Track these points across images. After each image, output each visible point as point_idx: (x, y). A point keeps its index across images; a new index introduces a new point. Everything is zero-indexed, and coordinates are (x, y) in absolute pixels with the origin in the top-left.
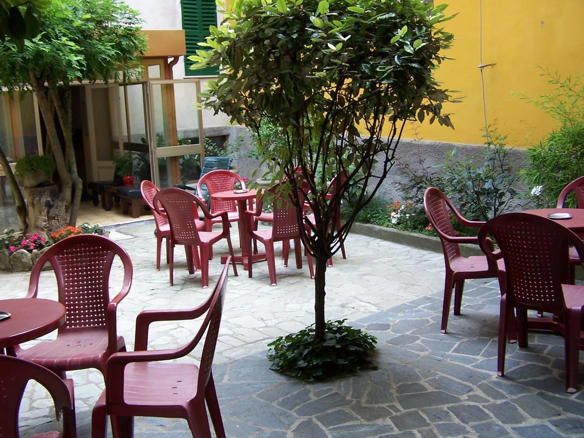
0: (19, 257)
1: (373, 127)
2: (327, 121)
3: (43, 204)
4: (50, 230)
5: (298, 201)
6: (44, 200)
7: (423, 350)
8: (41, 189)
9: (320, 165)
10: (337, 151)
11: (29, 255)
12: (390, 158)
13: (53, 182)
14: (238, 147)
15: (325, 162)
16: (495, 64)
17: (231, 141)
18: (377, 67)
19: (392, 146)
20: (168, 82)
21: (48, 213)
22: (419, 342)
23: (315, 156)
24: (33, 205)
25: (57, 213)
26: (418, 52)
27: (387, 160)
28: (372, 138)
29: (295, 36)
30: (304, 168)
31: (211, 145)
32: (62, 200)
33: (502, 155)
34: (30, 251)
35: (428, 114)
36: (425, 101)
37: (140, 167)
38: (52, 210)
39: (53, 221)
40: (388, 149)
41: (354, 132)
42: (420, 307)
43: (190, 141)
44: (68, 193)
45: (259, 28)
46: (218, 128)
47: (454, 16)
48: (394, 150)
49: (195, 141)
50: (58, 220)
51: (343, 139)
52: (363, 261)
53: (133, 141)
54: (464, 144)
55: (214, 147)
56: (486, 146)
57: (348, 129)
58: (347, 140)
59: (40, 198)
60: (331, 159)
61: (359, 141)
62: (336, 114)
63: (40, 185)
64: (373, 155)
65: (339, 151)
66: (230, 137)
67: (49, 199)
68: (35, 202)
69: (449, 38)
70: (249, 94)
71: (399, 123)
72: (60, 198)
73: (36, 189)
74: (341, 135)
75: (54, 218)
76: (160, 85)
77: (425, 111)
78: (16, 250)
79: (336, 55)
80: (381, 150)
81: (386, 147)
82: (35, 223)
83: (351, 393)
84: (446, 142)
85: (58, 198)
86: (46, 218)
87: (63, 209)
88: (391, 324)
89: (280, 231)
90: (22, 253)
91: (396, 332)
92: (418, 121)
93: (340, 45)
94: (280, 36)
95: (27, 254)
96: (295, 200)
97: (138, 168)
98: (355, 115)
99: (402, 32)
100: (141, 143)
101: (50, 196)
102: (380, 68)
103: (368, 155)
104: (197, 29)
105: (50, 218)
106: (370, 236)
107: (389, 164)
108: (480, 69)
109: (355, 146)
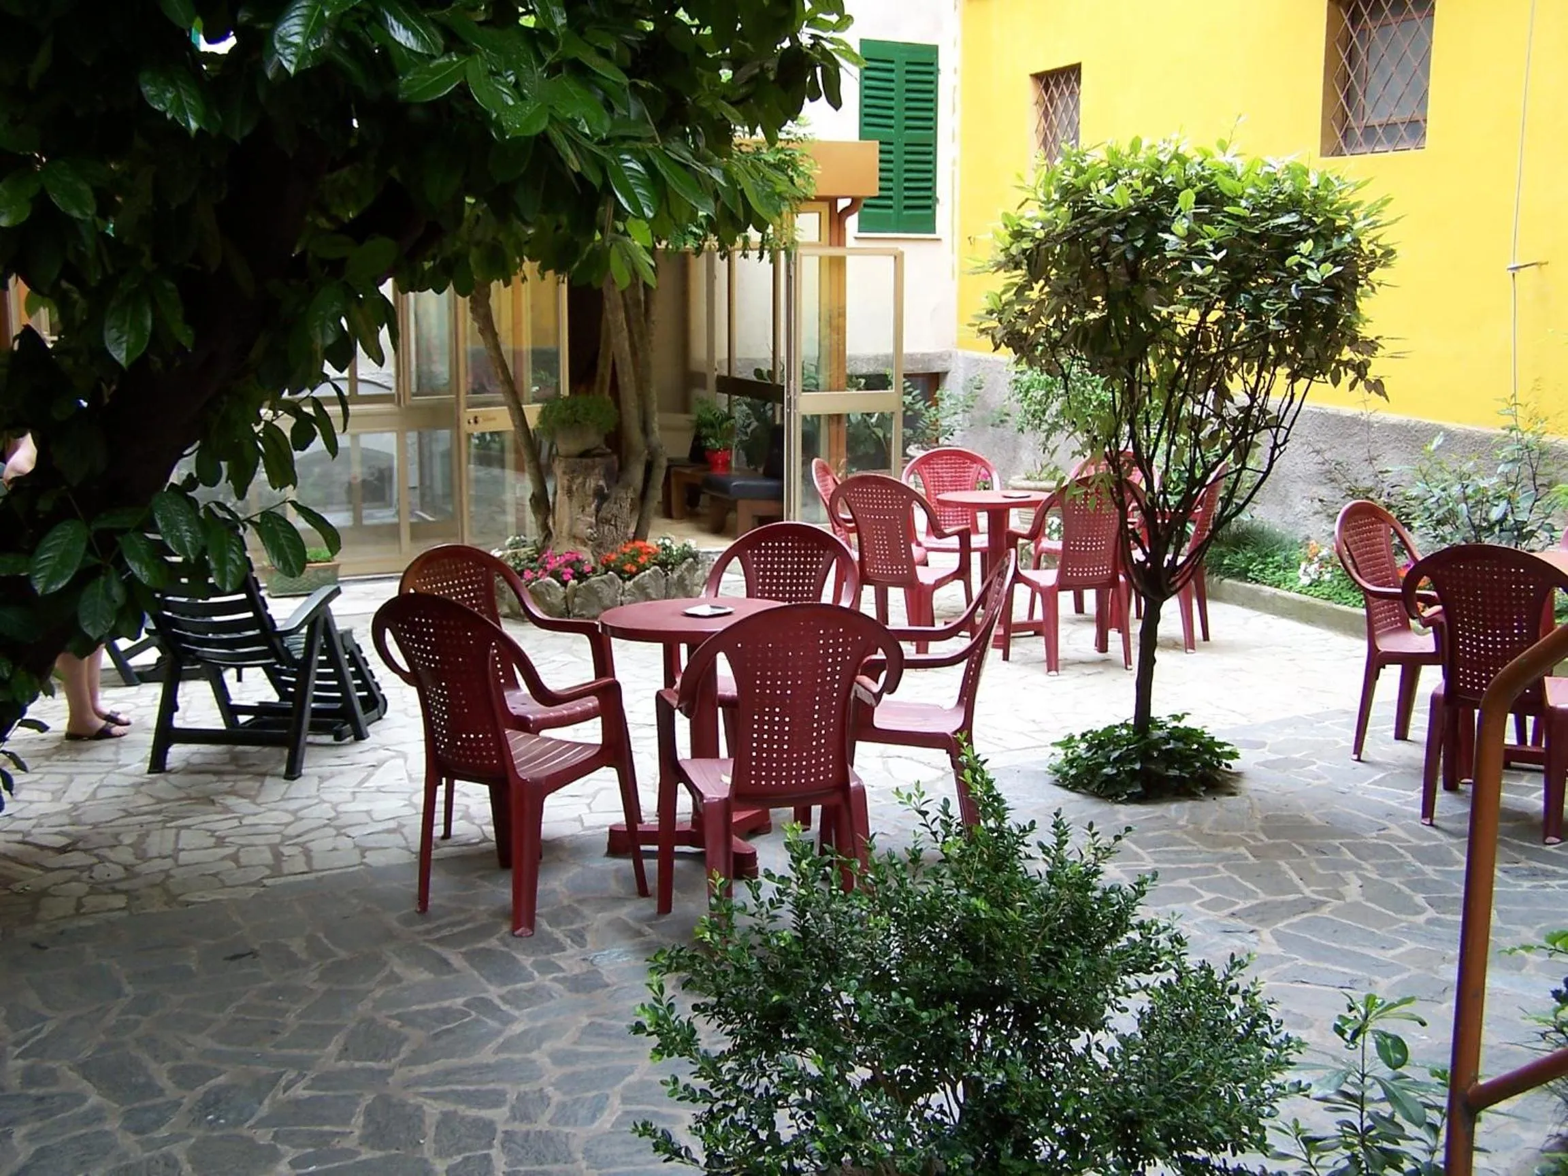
0: (543, 593)
1: (1254, 390)
2: (1179, 373)
3: (591, 492)
4: (600, 545)
5: (1122, 500)
6: (592, 483)
7: (1318, 778)
8: (588, 461)
9: (1163, 445)
10: (1193, 424)
11: (562, 589)
12: (1279, 442)
13: (609, 450)
14: (970, 403)
15: (1171, 442)
16: (1547, 263)
17: (953, 388)
18: (1264, 300)
19: (1286, 424)
20: (836, 251)
21: (598, 510)
22: (1314, 768)
23: (1154, 432)
24: (570, 492)
25: (615, 511)
26: (1328, 282)
27: (1276, 446)
28: (1251, 407)
29: (1139, 244)
30: (1137, 447)
31: (909, 394)
32: (627, 486)
33: (1535, 455)
34: (564, 584)
35: (1346, 374)
36: (1347, 354)
37: (749, 430)
38: (605, 505)
39: (606, 527)
40: (1279, 426)
41: (1223, 394)
42: (1327, 723)
43: (863, 381)
44: (637, 474)
45: (1081, 223)
46: (923, 354)
47: (1397, 220)
48: (1289, 430)
49: (877, 382)
50: (616, 526)
51: (1203, 405)
52: (1229, 648)
53: (737, 375)
54: (1469, 428)
55: (914, 398)
56: (1506, 432)
57: (1214, 389)
58: (1211, 406)
59: (585, 479)
60: (1181, 438)
61: (1231, 410)
62: (1195, 362)
63: (584, 454)
64: (1253, 434)
65: (1197, 424)
66: (949, 377)
67: (602, 483)
68: (574, 487)
69: (1389, 253)
70: (1055, 322)
71: (1302, 383)
72: (621, 483)
73: (578, 460)
74: (1201, 397)
75: (608, 522)
76: (817, 259)
77: (1342, 369)
78: (537, 579)
79: (1203, 281)
80: (1264, 428)
81: (1276, 423)
82: (571, 530)
83: (1186, 817)
84: (1432, 422)
85: (617, 482)
86: (593, 520)
87: (627, 505)
88: (1269, 742)
89: (1072, 572)
90: (549, 585)
91: (1276, 752)
92: (1330, 384)
93: (1210, 268)
94: (1115, 238)
95: (556, 588)
96: (1118, 499)
97: (746, 433)
98: (1228, 364)
99: (1306, 247)
100: (754, 378)
101: (604, 476)
102: (1268, 304)
103: (1244, 434)
104: (891, 127)
105: (601, 521)
106: (1252, 608)
107: (1277, 452)
108: (1511, 272)
109: (1224, 418)
